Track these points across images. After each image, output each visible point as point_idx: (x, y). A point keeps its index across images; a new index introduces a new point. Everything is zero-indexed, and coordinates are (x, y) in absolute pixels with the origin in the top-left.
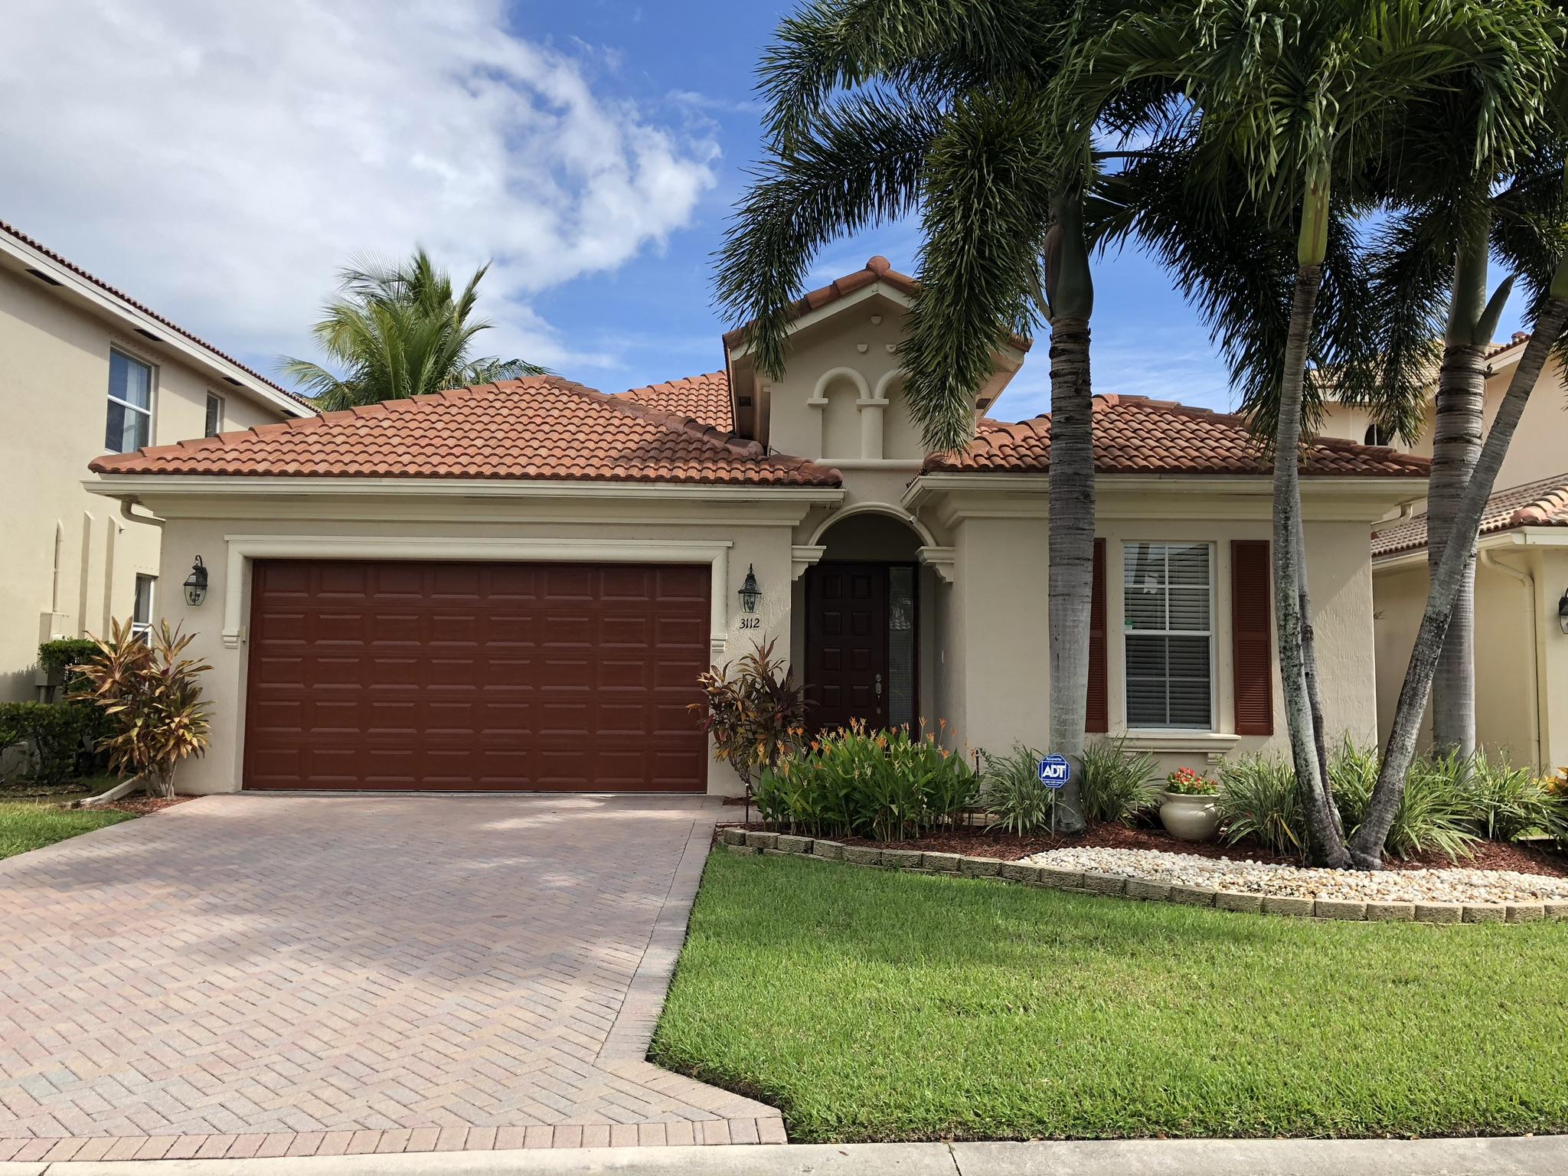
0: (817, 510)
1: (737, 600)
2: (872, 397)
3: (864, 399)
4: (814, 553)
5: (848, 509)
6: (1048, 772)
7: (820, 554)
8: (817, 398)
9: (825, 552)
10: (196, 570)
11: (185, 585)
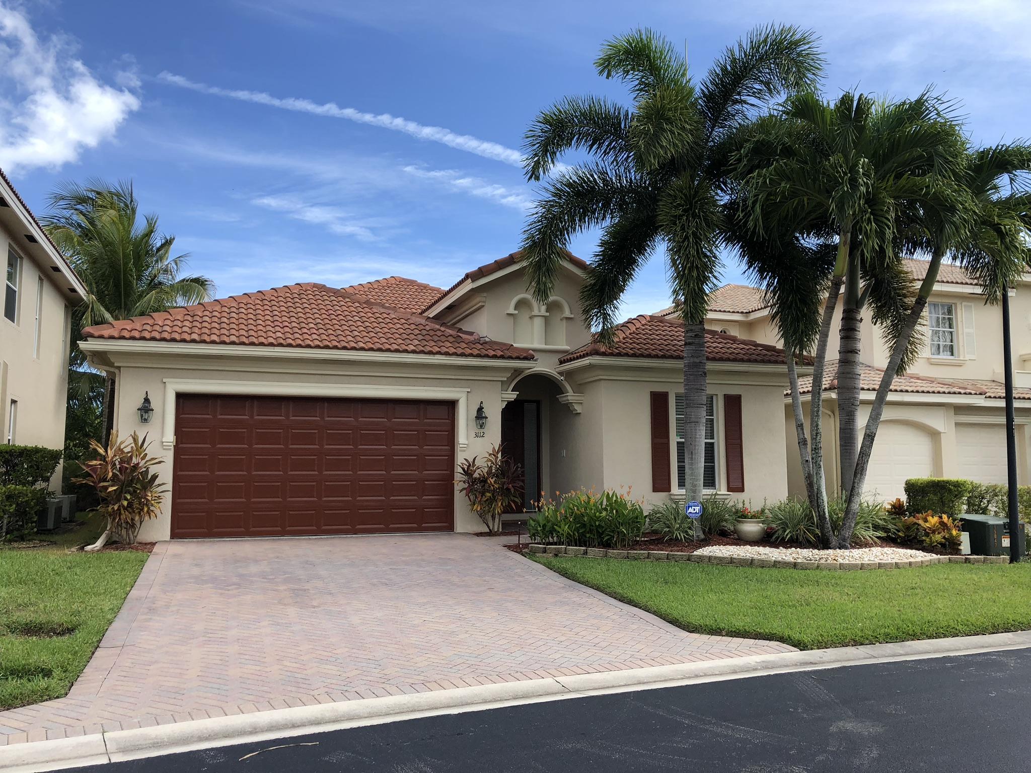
0: (517, 371)
1: (473, 423)
2: (540, 311)
3: (536, 312)
4: (512, 396)
5: (527, 372)
6: (691, 510)
7: (515, 396)
8: (511, 310)
9: (518, 395)
10: (147, 400)
11: (138, 410)
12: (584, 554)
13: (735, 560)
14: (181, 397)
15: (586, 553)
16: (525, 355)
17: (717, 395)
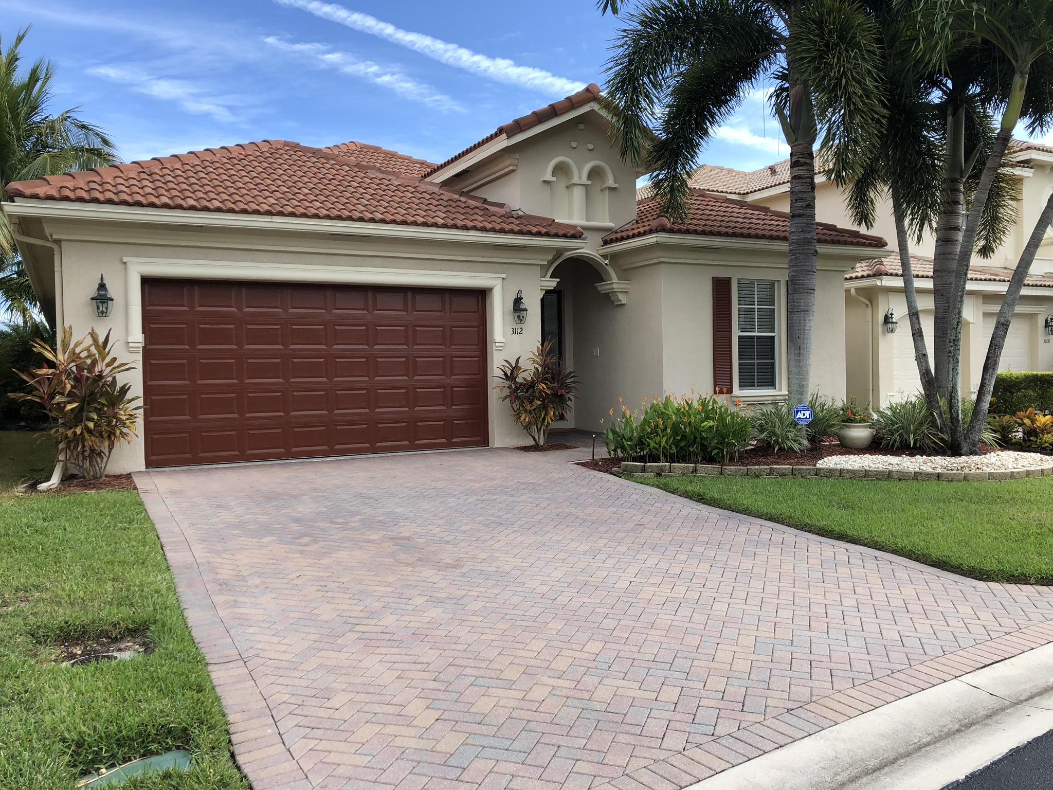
0: (559, 252)
1: (510, 318)
2: (580, 179)
3: (576, 180)
4: (552, 284)
5: (568, 254)
6: (800, 415)
7: (555, 284)
8: (548, 177)
9: (558, 283)
10: (102, 286)
11: (92, 299)
12: (693, 472)
13: (870, 473)
14: (148, 282)
15: (695, 470)
16: (573, 232)
17: (778, 281)
